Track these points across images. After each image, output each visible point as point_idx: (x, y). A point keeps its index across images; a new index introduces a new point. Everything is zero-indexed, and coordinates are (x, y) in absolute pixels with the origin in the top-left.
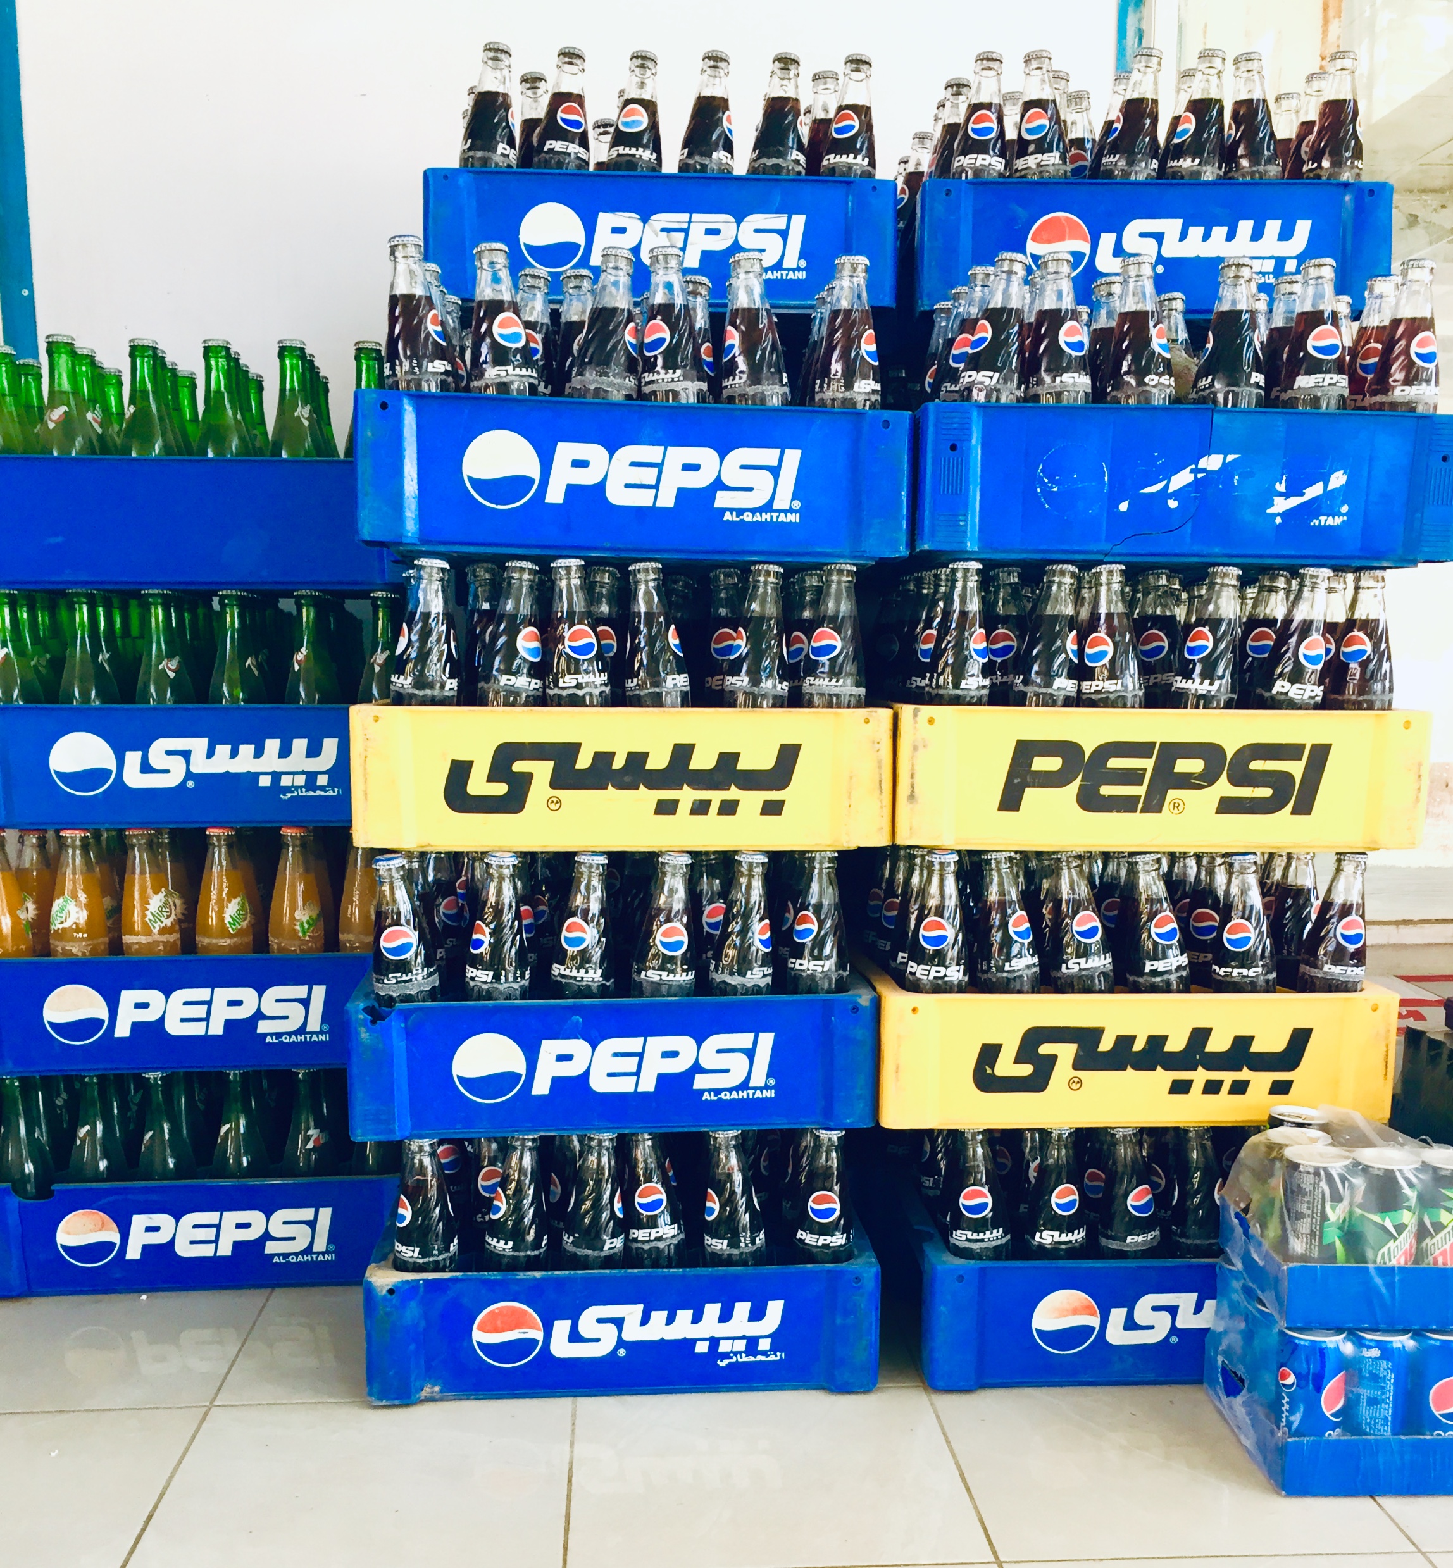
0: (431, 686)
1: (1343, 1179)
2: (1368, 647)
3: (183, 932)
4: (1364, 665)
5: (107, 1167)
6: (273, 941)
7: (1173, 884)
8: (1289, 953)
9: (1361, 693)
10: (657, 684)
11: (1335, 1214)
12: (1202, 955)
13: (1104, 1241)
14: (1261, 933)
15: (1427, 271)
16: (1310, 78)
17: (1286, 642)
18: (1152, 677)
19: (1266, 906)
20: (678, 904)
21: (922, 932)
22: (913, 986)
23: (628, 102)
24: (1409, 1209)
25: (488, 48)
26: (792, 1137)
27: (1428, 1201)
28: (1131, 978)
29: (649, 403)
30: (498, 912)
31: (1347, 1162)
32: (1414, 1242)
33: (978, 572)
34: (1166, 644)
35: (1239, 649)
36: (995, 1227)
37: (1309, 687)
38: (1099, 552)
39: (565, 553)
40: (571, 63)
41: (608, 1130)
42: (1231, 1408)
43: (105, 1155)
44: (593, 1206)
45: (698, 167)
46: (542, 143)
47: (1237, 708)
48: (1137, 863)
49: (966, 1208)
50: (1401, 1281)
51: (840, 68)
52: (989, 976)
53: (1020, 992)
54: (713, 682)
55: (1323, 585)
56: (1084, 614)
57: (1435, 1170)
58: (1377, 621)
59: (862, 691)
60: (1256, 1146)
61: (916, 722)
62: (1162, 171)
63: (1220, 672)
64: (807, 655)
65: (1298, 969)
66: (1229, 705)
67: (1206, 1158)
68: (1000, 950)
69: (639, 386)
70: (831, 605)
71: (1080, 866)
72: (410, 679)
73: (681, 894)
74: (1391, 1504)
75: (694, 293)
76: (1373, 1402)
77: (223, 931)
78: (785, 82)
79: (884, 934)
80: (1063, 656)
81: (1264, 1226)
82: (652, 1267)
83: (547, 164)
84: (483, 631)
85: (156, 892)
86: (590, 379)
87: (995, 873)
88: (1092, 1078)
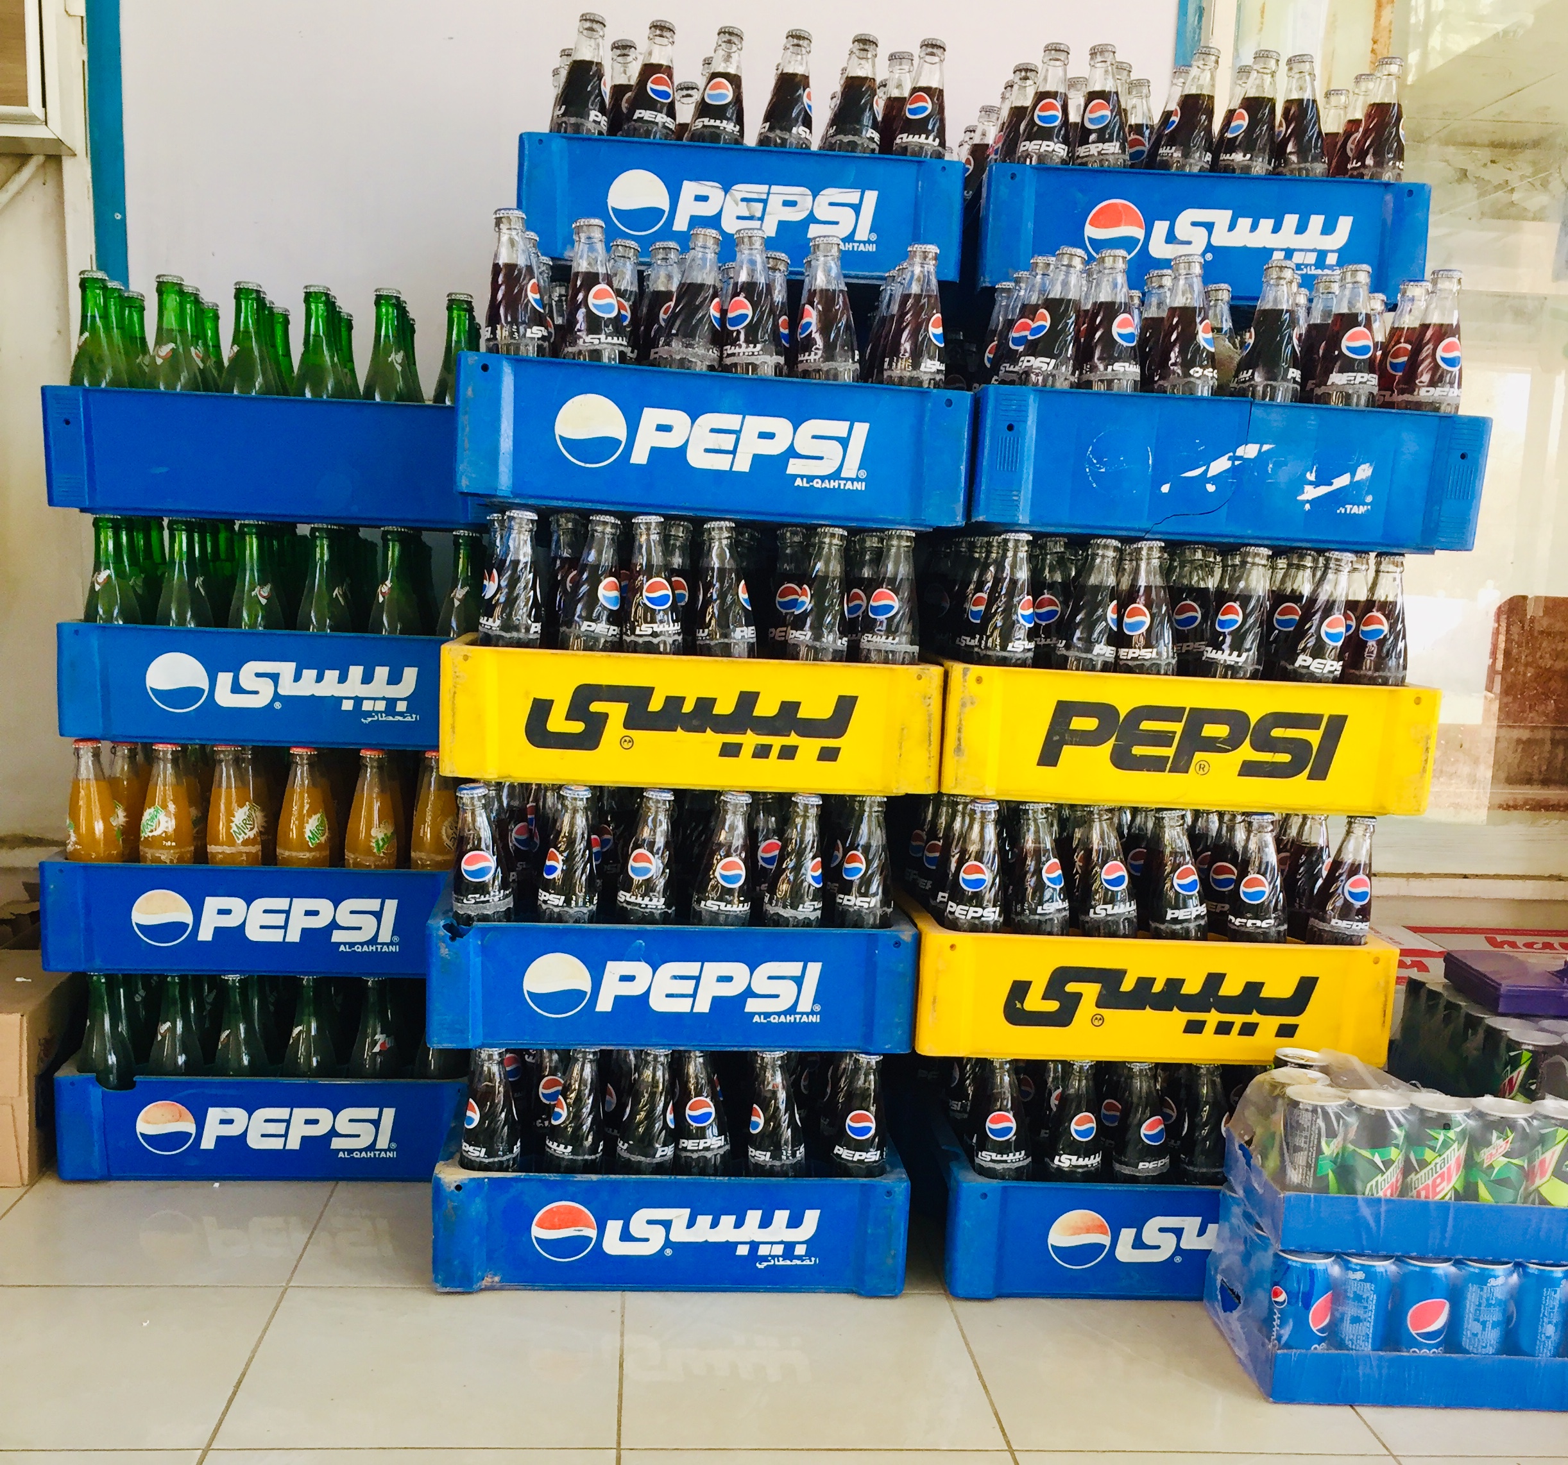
0: (517, 628)
1: (1339, 1117)
2: (1386, 628)
3: (264, 844)
4: (1381, 643)
5: (185, 1062)
6: (349, 856)
7: (1195, 837)
8: (1300, 907)
9: (1377, 669)
10: (725, 635)
11: (1329, 1149)
12: (1220, 905)
13: (1117, 1167)
14: (1275, 887)
15: (1455, 281)
16: (1358, 79)
17: (1310, 619)
18: (1185, 645)
19: (1281, 862)
20: (738, 842)
21: (962, 875)
22: (952, 925)
23: (714, 75)
24: (1397, 1146)
25: (584, 18)
26: (833, 1058)
27: (1415, 1140)
28: (1153, 925)
29: (730, 375)
30: (571, 842)
31: (1342, 1102)
32: (1400, 1177)
33: (1028, 542)
34: (1199, 615)
35: (1267, 624)
36: (1018, 1150)
37: (1329, 662)
38: (1139, 530)
39: (647, 510)
40: (661, 36)
41: (664, 1046)
42: (1228, 1322)
43: (184, 1051)
44: (646, 1117)
45: (779, 141)
46: (632, 111)
47: (1261, 679)
48: (1163, 818)
49: (991, 1130)
50: (1387, 1211)
51: (916, 51)
52: (1023, 918)
53: (1050, 934)
54: (777, 633)
55: (1346, 568)
56: (1125, 584)
57: (1422, 1111)
58: (1394, 604)
59: (916, 649)
60: (1262, 1084)
61: (965, 681)
62: (1215, 166)
63: (1247, 645)
64: (866, 612)
65: (1308, 920)
66: (1254, 676)
67: (1214, 1093)
68: (1034, 893)
69: (721, 358)
70: (890, 567)
71: (1111, 819)
72: (498, 622)
73: (741, 828)
74: (1370, 1413)
75: (774, 269)
76: (1356, 1320)
77: (304, 846)
78: (863, 62)
79: (927, 874)
80: (1104, 623)
81: (1264, 1157)
82: (700, 1174)
83: (634, 132)
84: (564, 578)
85: (241, 806)
86: (677, 348)
87: (1031, 823)
88: (1114, 1016)
